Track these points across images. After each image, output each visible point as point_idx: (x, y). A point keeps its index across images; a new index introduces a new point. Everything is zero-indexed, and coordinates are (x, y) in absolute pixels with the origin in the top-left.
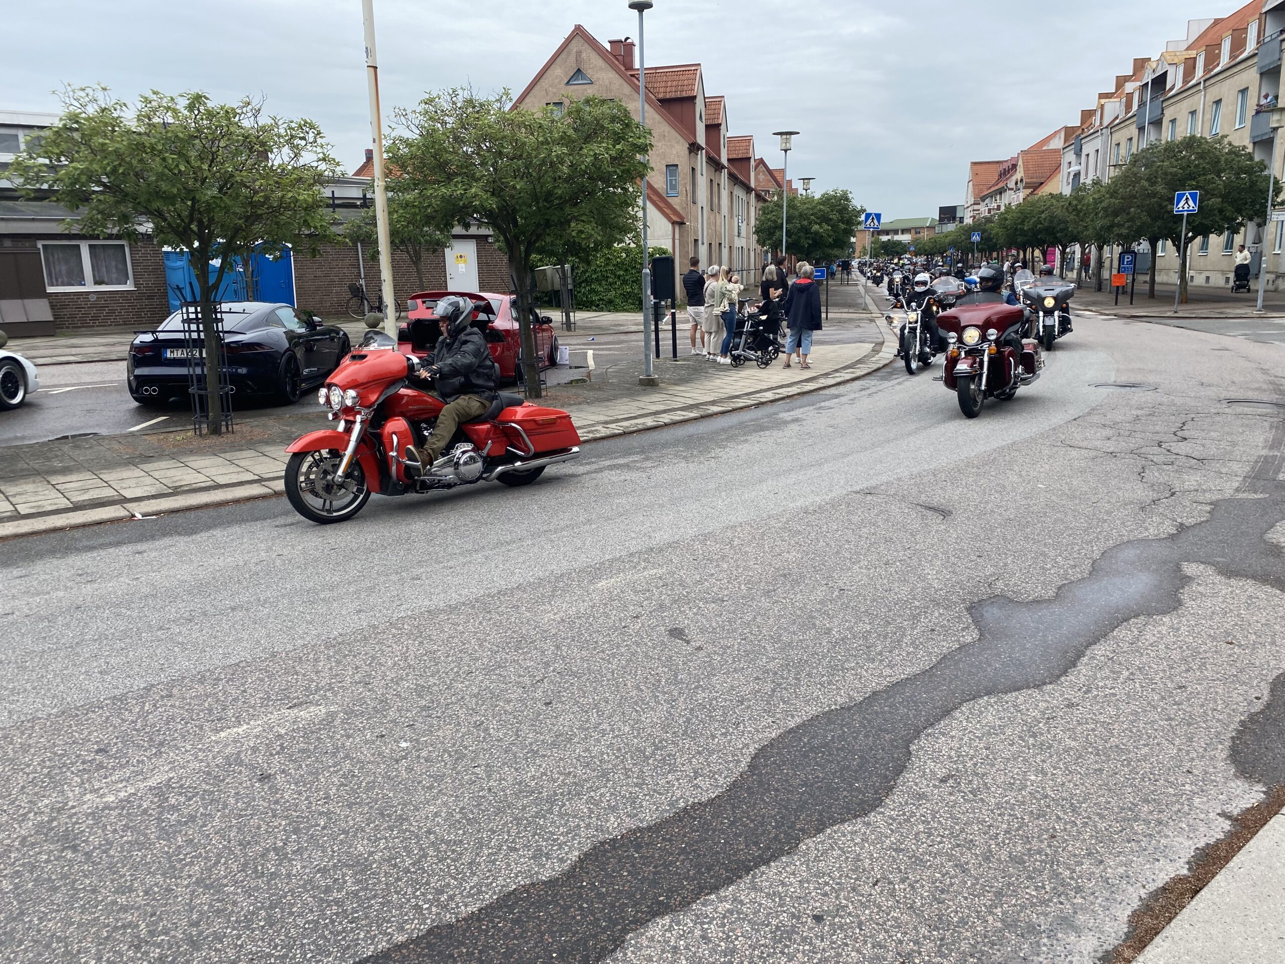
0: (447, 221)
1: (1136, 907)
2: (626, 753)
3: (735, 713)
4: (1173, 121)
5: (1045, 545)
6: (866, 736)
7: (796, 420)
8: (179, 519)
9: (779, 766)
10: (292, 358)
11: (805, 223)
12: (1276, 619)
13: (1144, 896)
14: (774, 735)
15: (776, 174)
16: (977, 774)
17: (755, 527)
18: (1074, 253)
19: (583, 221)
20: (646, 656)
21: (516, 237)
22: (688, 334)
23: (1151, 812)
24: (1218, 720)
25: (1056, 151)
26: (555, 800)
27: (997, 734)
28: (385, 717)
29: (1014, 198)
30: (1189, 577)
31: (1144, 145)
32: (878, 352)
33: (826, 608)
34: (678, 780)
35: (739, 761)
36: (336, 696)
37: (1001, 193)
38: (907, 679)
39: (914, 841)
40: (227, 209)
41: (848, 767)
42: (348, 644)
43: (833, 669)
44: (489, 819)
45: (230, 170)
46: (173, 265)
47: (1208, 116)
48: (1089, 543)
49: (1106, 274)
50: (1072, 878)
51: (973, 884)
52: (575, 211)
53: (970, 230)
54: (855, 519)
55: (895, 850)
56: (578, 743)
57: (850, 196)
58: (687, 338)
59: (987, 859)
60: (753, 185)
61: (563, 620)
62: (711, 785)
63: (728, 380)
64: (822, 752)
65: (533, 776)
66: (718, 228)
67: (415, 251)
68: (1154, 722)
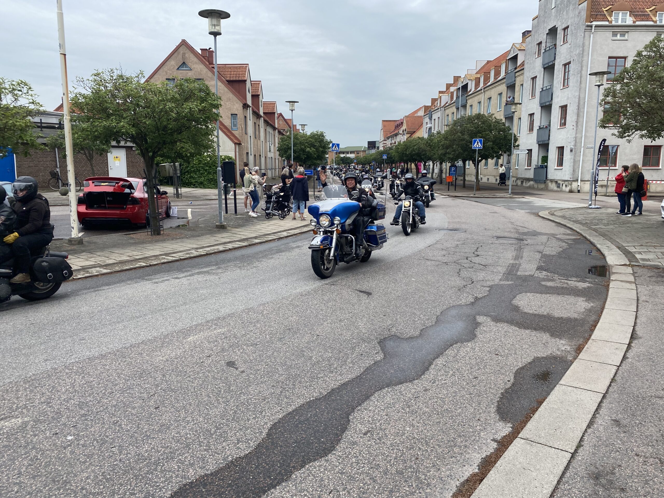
0: (107, 139)
1: (455, 491)
2: (200, 433)
3: (261, 406)
4: (471, 106)
5: (415, 309)
7: (298, 247)
9: (283, 433)
11: (303, 147)
12: (517, 342)
13: (458, 485)
14: (280, 416)
15: (288, 122)
16: (381, 429)
17: (275, 304)
18: (430, 165)
19: (184, 142)
20: (214, 378)
21: (147, 149)
22: (243, 201)
23: (462, 442)
24: (492, 393)
25: (421, 117)
26: (159, 463)
27: (391, 408)
28: (59, 422)
29: (402, 138)
30: (479, 323)
31: (459, 116)
33: (310, 346)
34: (228, 445)
35: (262, 432)
36: (28, 411)
37: (396, 136)
38: (349, 381)
39: (350, 468)
41: (318, 430)
42: (38, 380)
43: (312, 378)
44: (119, 477)
47: (486, 105)
48: (435, 307)
49: (444, 176)
50: (425, 479)
51: (379, 488)
52: (179, 137)
53: (382, 153)
54: (326, 298)
55: (341, 473)
56: (174, 429)
57: (325, 134)
58: (242, 203)
59: (386, 474)
60: (276, 126)
61: (167, 360)
62: (246, 446)
63: (263, 226)
65: (146, 450)
66: (259, 147)
67: (89, 153)
68: (464, 396)
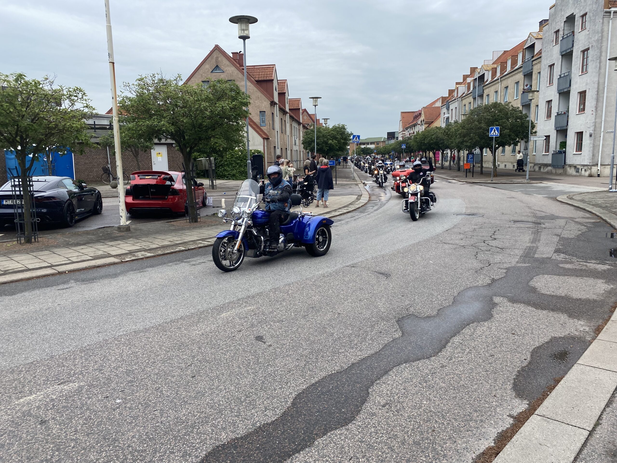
0: (150, 137)
2: (232, 400)
3: (286, 377)
4: (488, 95)
5: (433, 290)
6: (348, 386)
8: (7, 287)
9: (306, 403)
10: (71, 204)
11: (326, 139)
12: (533, 322)
13: (474, 457)
14: (304, 387)
15: (312, 117)
16: (399, 402)
17: (300, 284)
18: (447, 154)
19: (217, 138)
20: (244, 350)
21: (185, 145)
23: (478, 416)
24: (508, 371)
25: (438, 107)
26: (195, 426)
27: (409, 382)
28: (109, 387)
29: (421, 129)
30: (496, 303)
31: (476, 106)
32: (359, 199)
33: (331, 323)
34: (257, 412)
35: (287, 401)
36: (84, 377)
37: (414, 126)
38: (368, 356)
39: (369, 437)
40: (36, 130)
41: (339, 401)
42: (92, 350)
43: (334, 353)
44: (160, 437)
45: (37, 111)
46: (10, 157)
47: (502, 94)
48: (452, 288)
49: (462, 163)
50: (442, 451)
51: (396, 457)
52: (213, 133)
53: (401, 143)
54: (346, 279)
55: (360, 442)
56: (208, 396)
57: (346, 127)
59: (403, 444)
60: (301, 121)
61: (203, 334)
62: (273, 414)
64: (327, 395)
65: (184, 414)
66: (285, 141)
67: (135, 150)
68: (480, 373)
